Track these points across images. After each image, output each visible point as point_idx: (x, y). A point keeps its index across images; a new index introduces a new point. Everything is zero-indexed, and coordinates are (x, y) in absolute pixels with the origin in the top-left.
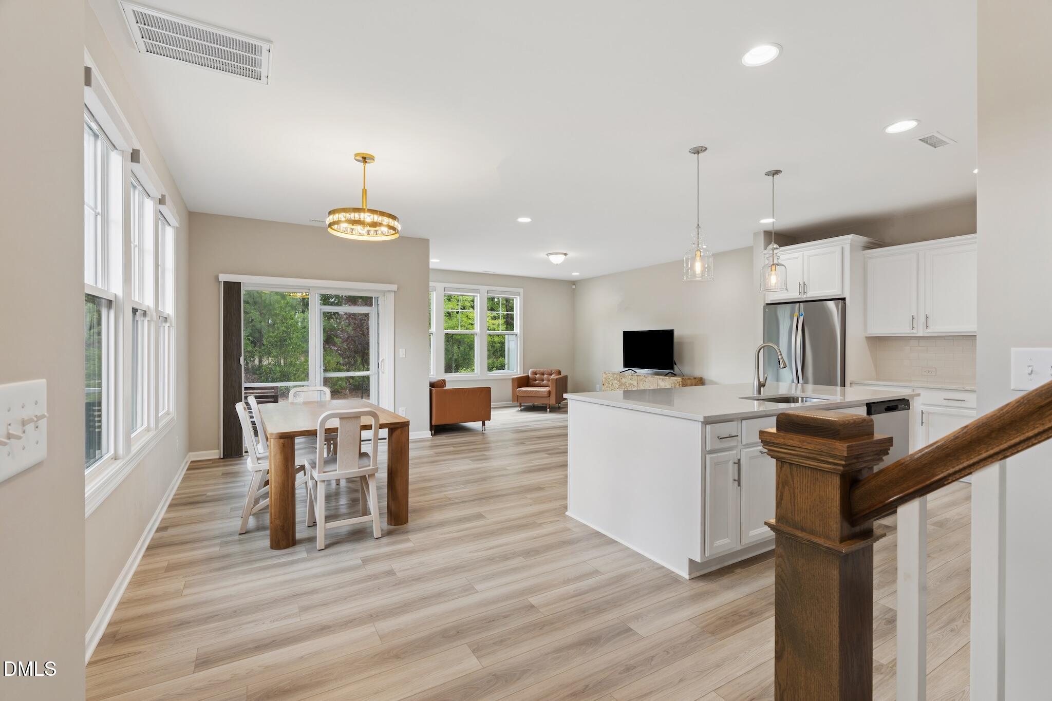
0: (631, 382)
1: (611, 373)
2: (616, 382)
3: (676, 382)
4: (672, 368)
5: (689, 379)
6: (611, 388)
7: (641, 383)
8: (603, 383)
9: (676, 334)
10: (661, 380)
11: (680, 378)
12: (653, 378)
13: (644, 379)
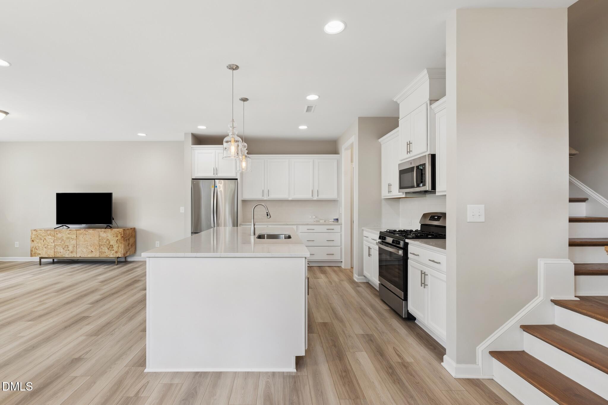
0: (69, 236)
1: (43, 230)
2: (50, 237)
3: (118, 233)
4: (111, 223)
5: (128, 229)
6: (43, 243)
7: (82, 236)
8: (33, 239)
9: (114, 196)
10: (103, 232)
11: (122, 230)
12: (94, 231)
13: (85, 232)
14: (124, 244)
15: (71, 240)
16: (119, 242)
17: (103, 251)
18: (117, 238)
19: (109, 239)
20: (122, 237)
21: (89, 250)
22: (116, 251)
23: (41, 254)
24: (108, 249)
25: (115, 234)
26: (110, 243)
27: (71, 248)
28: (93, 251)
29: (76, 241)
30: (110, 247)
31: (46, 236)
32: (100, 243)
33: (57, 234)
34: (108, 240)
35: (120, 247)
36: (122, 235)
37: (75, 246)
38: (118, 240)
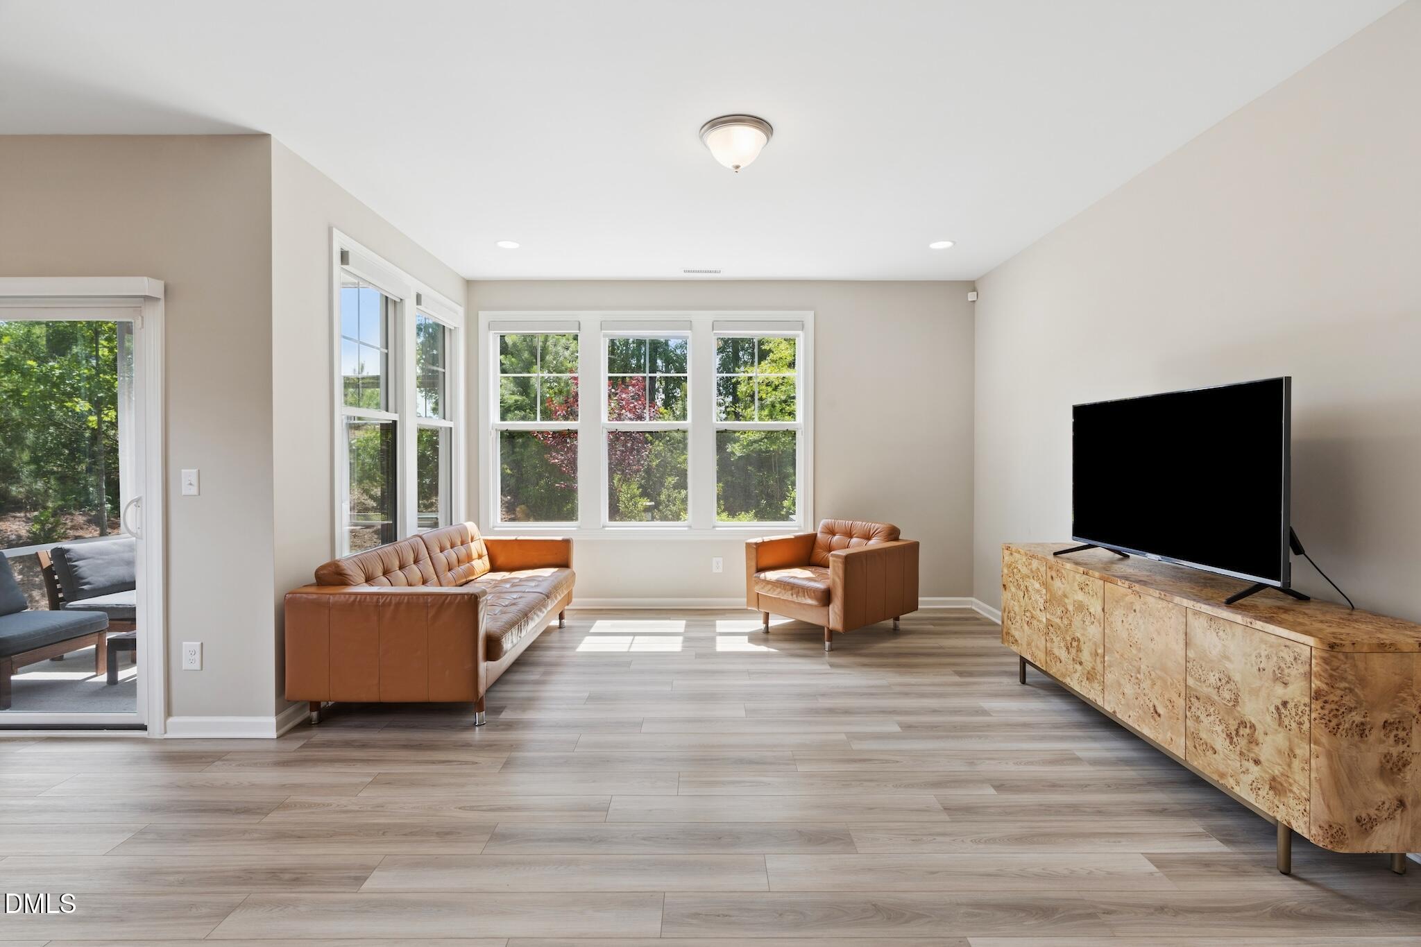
1: (1031, 548)
2: (1037, 585)
3: (1288, 656)
6: (1023, 604)
7: (1120, 611)
8: (1005, 580)
10: (1203, 623)
11: (1310, 641)
12: (1165, 604)
13: (1131, 598)
14: (1330, 756)
15: (1089, 618)
16: (1294, 725)
17: (1203, 735)
18: (1279, 690)
19: (1237, 677)
20: (1317, 695)
21: (1148, 702)
22: (1274, 779)
23: (1019, 642)
24: (1229, 736)
25: (1268, 657)
26: (1236, 701)
27: (1086, 656)
28: (1160, 710)
29: (1101, 629)
30: (1237, 731)
31: (1029, 577)
32: (1191, 682)
33: (1052, 578)
34: (1229, 681)
35: (1296, 764)
36: (1316, 683)
37: (1100, 651)
38: (1285, 704)
